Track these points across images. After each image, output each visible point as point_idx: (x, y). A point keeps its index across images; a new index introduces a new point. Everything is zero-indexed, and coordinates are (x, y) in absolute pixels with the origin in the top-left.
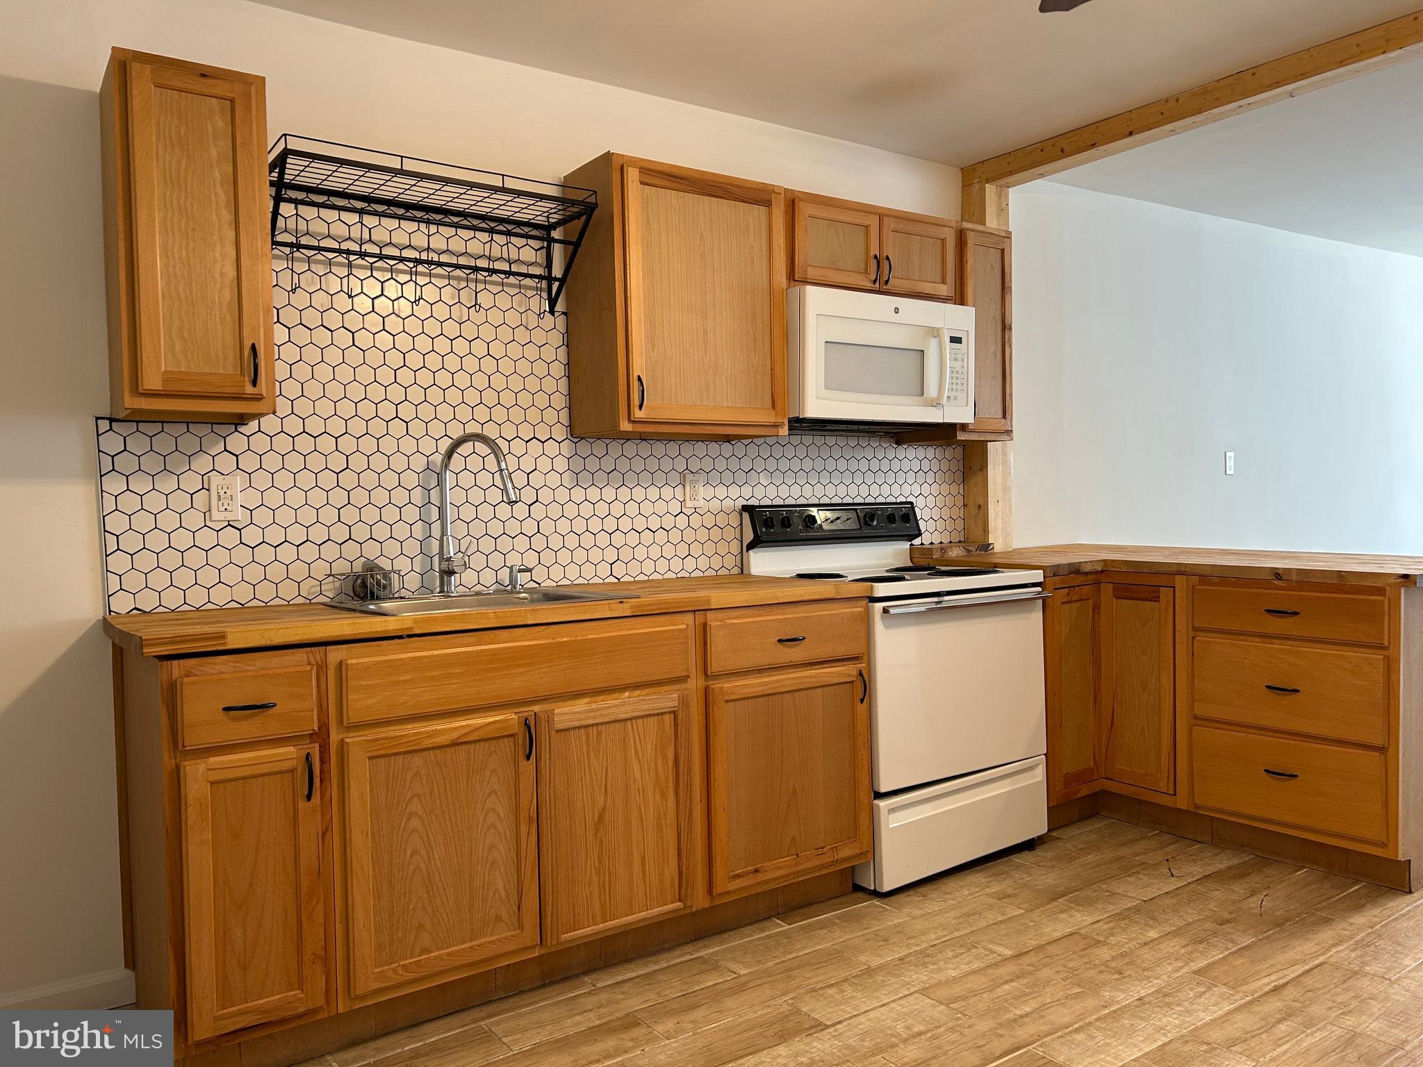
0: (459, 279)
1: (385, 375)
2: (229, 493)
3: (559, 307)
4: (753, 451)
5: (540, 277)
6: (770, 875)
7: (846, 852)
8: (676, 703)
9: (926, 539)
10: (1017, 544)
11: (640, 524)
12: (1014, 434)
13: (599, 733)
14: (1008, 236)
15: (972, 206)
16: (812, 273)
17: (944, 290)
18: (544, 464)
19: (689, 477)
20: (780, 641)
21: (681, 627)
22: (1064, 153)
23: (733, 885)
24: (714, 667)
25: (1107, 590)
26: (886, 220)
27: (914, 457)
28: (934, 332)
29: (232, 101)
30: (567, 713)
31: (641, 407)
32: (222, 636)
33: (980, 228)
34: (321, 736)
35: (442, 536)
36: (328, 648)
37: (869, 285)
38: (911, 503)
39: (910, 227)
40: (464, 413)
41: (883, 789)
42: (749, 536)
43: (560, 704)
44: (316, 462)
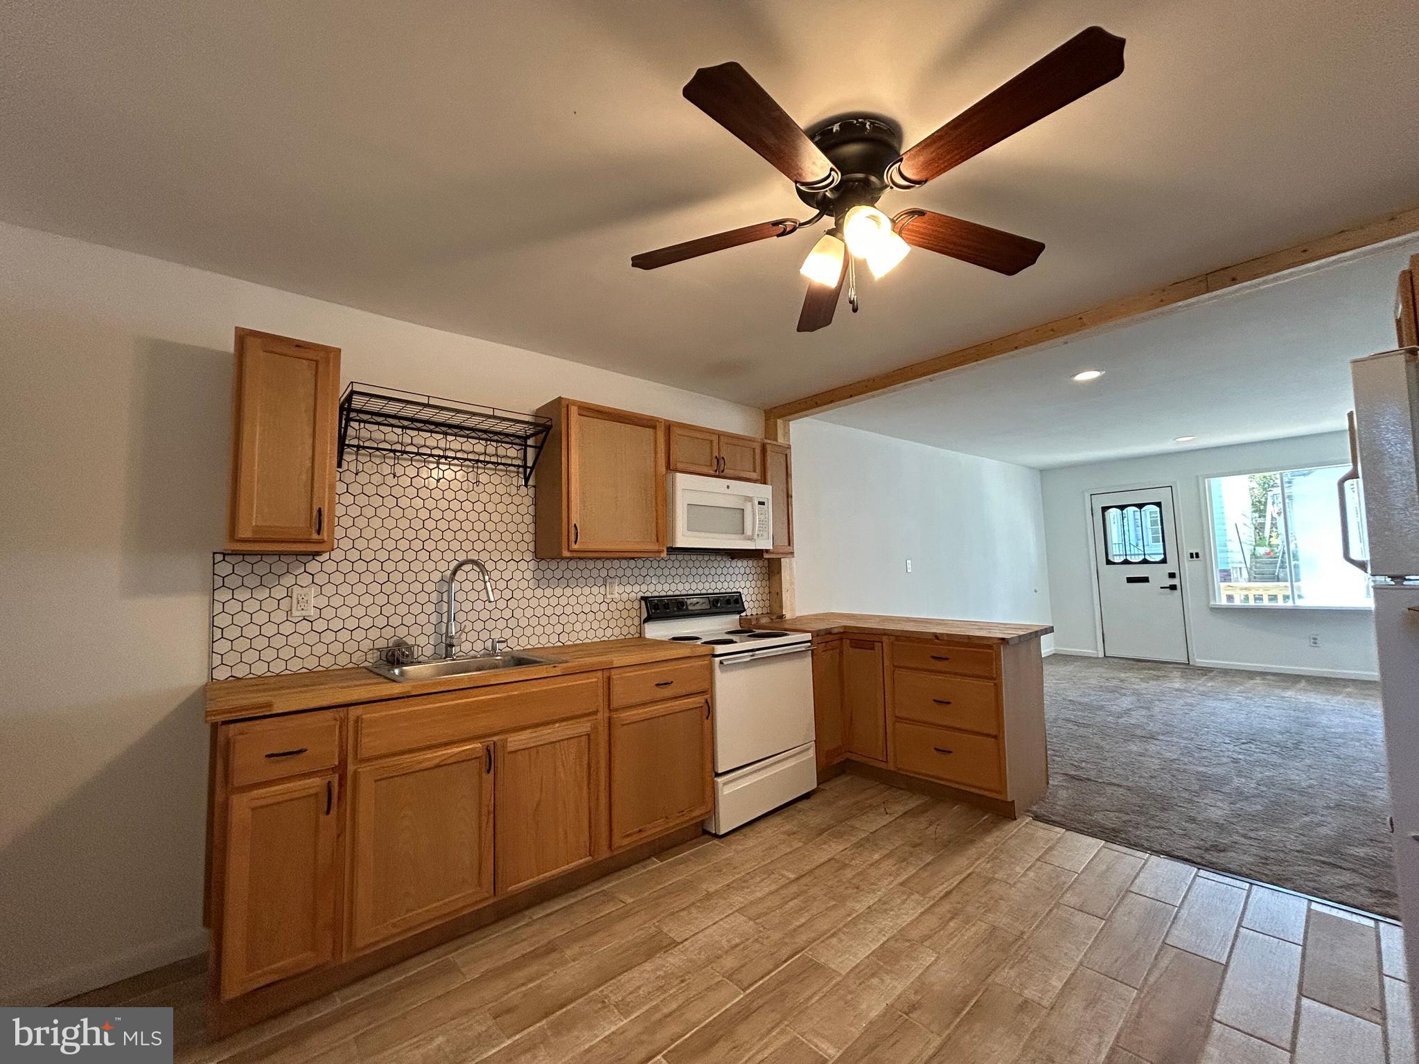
0: (468, 467)
1: (417, 524)
2: (305, 599)
3: (531, 482)
4: (648, 564)
5: (519, 466)
6: (649, 833)
7: (697, 813)
8: (589, 729)
9: (748, 612)
10: (798, 614)
11: (578, 609)
12: (795, 555)
13: (538, 752)
14: (789, 447)
15: (770, 432)
16: (680, 466)
17: (754, 476)
18: (518, 575)
19: (609, 580)
20: (657, 685)
21: (593, 680)
22: (817, 405)
23: (626, 841)
24: (615, 705)
25: (846, 643)
26: (721, 437)
27: (741, 565)
28: (750, 499)
29: (317, 362)
30: (516, 741)
31: (576, 542)
32: (269, 705)
33: (775, 443)
34: (341, 769)
35: (448, 622)
36: (350, 708)
37: (712, 472)
38: (740, 593)
39: (735, 441)
40: (467, 546)
41: (720, 771)
42: (645, 615)
43: (512, 735)
44: (367, 578)
